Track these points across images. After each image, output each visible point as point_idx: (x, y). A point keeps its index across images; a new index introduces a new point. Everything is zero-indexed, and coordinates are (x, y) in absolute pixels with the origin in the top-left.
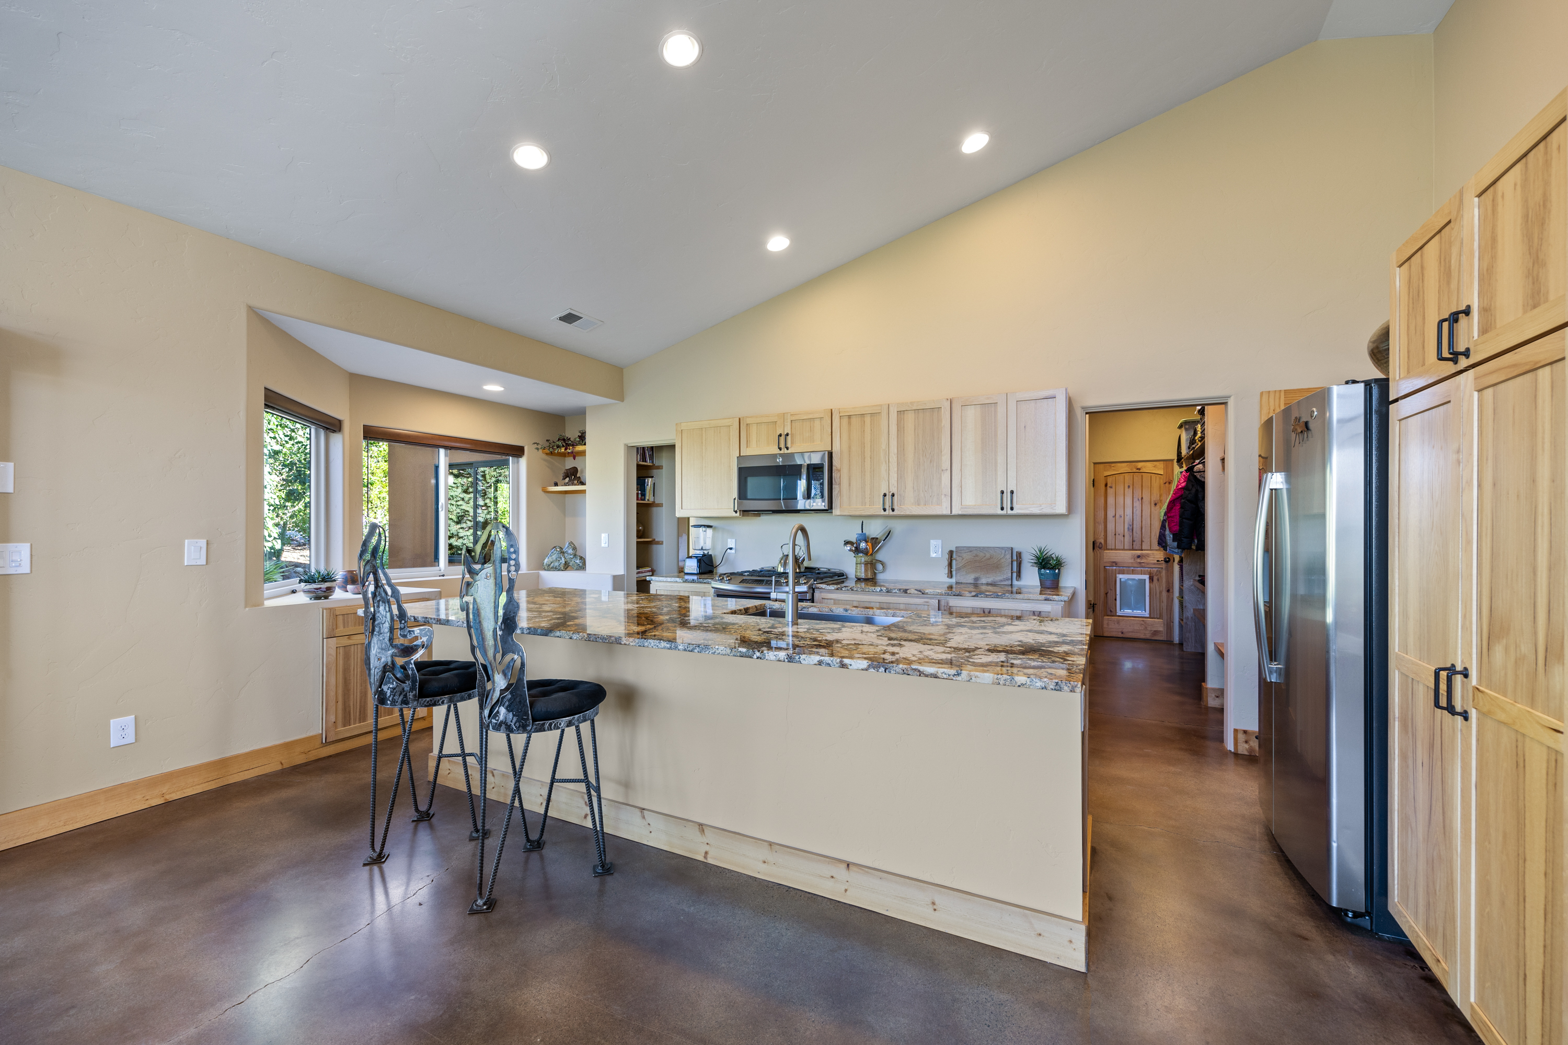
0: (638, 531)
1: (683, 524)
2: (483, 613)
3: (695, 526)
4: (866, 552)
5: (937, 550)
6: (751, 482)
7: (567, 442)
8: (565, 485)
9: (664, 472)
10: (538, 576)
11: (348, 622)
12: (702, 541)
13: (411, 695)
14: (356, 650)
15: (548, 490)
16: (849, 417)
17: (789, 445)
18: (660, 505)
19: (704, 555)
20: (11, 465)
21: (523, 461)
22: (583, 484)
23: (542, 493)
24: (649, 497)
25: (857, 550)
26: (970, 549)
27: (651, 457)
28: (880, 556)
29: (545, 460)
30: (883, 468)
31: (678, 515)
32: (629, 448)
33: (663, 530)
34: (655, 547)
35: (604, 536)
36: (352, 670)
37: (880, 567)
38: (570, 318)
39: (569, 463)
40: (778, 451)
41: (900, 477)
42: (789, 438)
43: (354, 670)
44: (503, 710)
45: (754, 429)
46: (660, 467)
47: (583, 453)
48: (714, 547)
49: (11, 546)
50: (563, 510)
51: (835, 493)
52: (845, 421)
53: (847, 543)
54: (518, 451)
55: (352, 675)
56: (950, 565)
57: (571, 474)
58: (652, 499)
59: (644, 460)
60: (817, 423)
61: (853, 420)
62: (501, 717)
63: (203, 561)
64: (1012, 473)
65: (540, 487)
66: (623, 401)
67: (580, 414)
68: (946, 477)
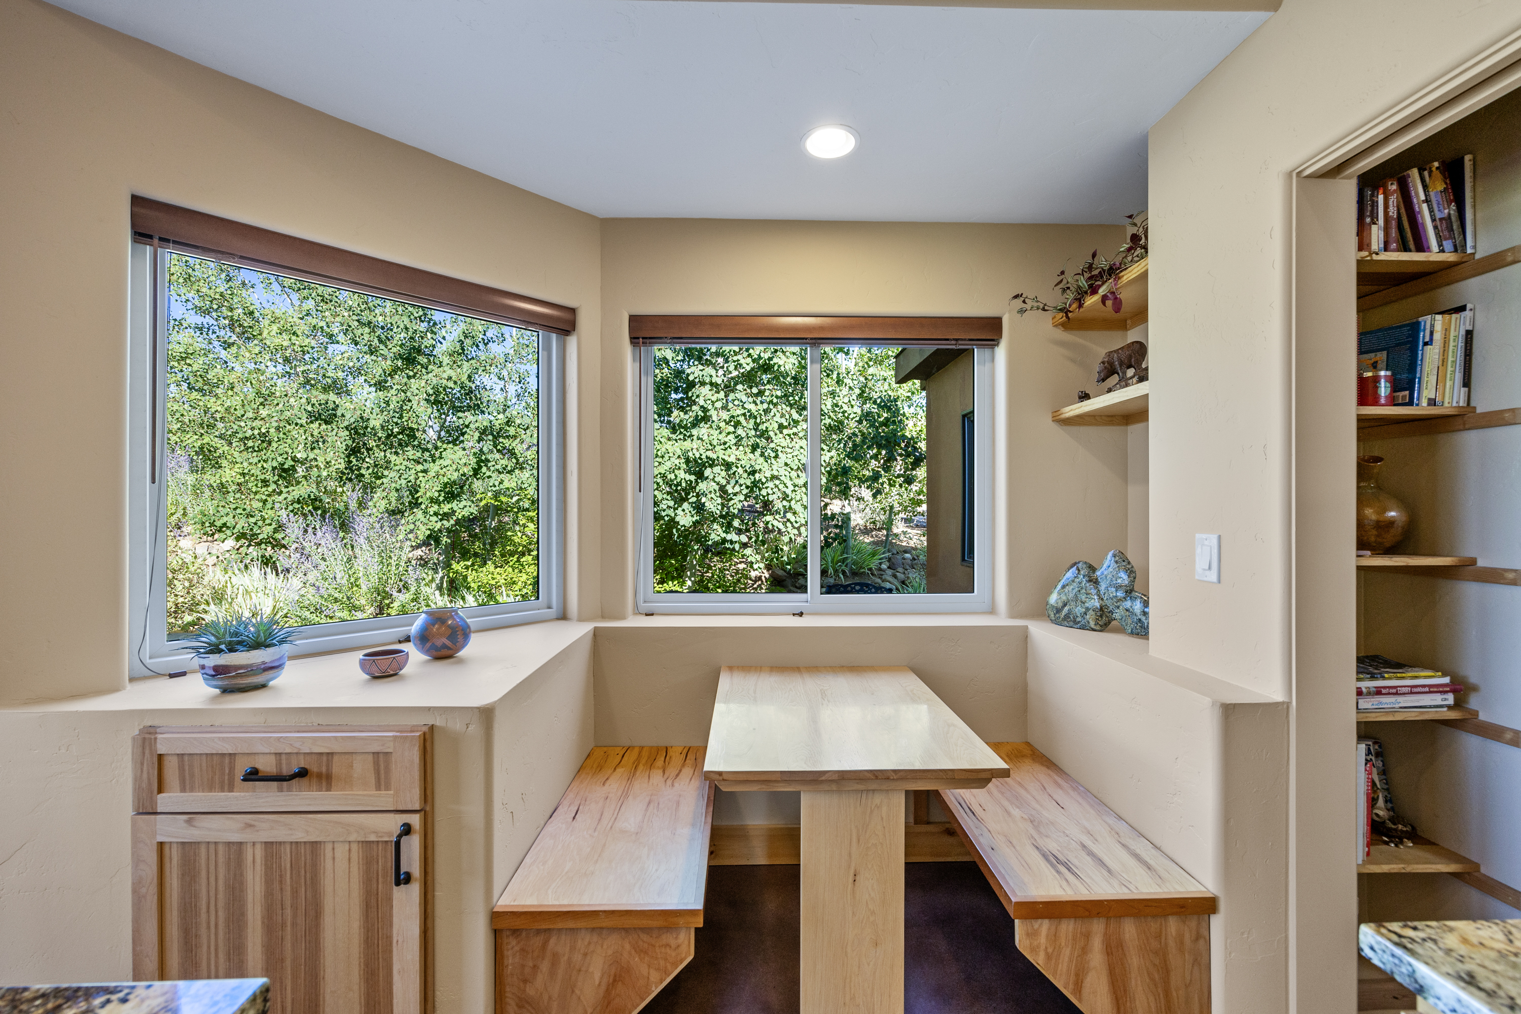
10: (1024, 636)
11: (192, 776)
14: (212, 857)
15: (1063, 416)
23: (1055, 427)
36: (204, 910)
43: (208, 912)
55: (204, 925)
57: (1121, 364)
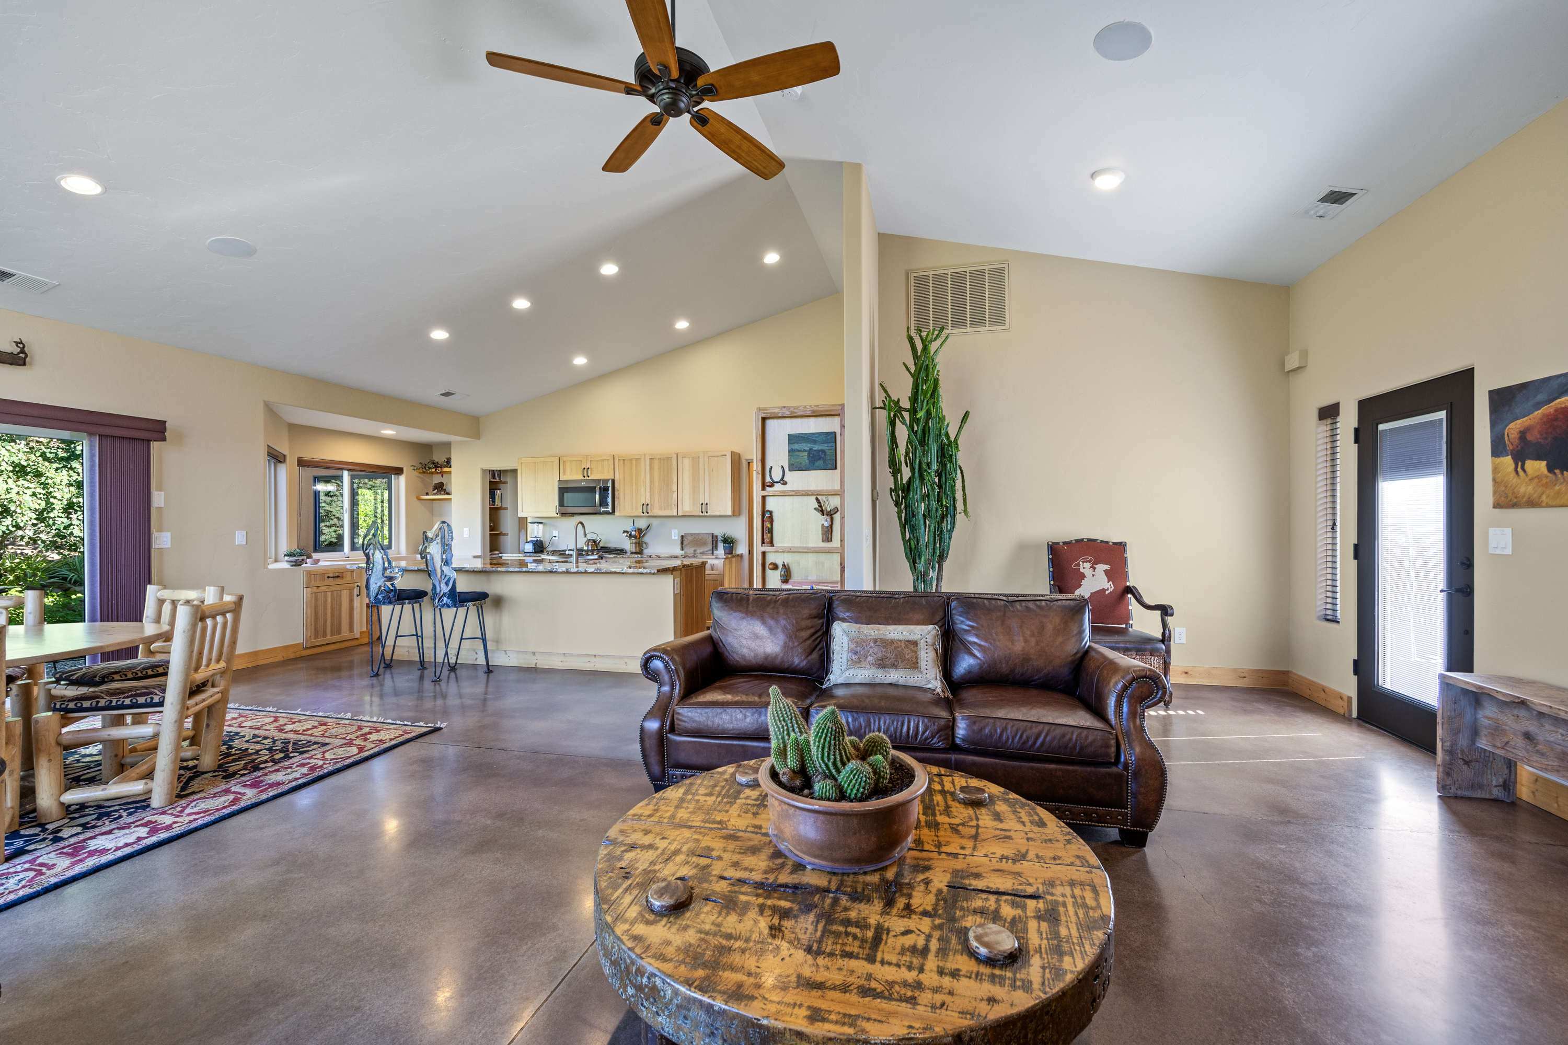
0: (490, 526)
1: (523, 522)
2: (435, 559)
3: (531, 523)
4: (635, 537)
5: (675, 536)
6: (567, 496)
7: (436, 465)
8: (434, 494)
9: (509, 486)
11: (317, 579)
12: (535, 532)
13: (393, 600)
15: (421, 498)
16: (624, 460)
17: (589, 475)
18: (506, 509)
19: (537, 541)
20: (163, 493)
21: (402, 479)
22: (448, 494)
23: (417, 500)
24: (498, 503)
25: (631, 536)
26: (691, 534)
27: (499, 476)
28: (645, 539)
29: (418, 477)
30: (642, 489)
31: (519, 516)
32: (484, 471)
33: (508, 525)
34: (502, 537)
35: (466, 530)
37: (644, 545)
38: (447, 394)
39: (437, 479)
40: (583, 478)
41: (652, 495)
42: (589, 470)
44: (445, 599)
45: (568, 465)
46: (505, 483)
47: (450, 472)
48: (544, 536)
49: (163, 534)
50: (432, 512)
51: (616, 503)
52: (621, 462)
53: (624, 532)
54: (399, 471)
56: (682, 543)
57: (439, 487)
58: (500, 505)
59: (494, 478)
60: (606, 462)
61: (626, 461)
62: (445, 602)
63: (244, 543)
64: (707, 494)
65: (415, 495)
66: (479, 438)
67: (447, 445)
68: (675, 495)
